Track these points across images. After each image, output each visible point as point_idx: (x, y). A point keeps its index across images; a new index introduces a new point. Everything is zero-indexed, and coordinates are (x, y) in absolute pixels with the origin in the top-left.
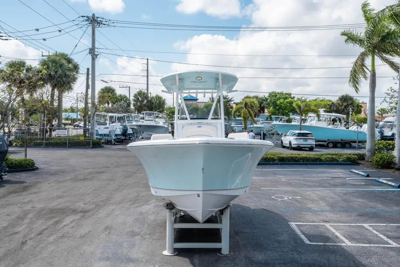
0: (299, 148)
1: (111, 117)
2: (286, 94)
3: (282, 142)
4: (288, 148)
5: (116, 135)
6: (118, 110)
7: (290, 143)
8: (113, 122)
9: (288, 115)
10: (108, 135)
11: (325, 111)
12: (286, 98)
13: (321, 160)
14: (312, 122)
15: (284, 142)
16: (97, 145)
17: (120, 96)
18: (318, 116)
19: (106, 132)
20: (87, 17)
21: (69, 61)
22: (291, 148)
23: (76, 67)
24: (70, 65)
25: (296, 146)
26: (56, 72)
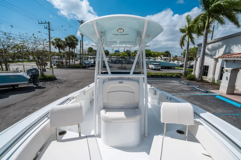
0: (155, 70)
1: (90, 57)
2: (148, 50)
3: (149, 67)
4: (151, 69)
5: (91, 64)
6: (93, 55)
7: (152, 68)
8: (91, 59)
9: (148, 57)
10: (89, 64)
11: (163, 56)
12: (148, 51)
13: (167, 76)
14: (158, 60)
15: (150, 67)
16: (84, 67)
17: (94, 50)
18: (161, 58)
19: (88, 63)
20: (80, 21)
21: (75, 38)
22: (152, 69)
23: (77, 40)
24: (75, 40)
25: (154, 69)
26: (70, 42)
